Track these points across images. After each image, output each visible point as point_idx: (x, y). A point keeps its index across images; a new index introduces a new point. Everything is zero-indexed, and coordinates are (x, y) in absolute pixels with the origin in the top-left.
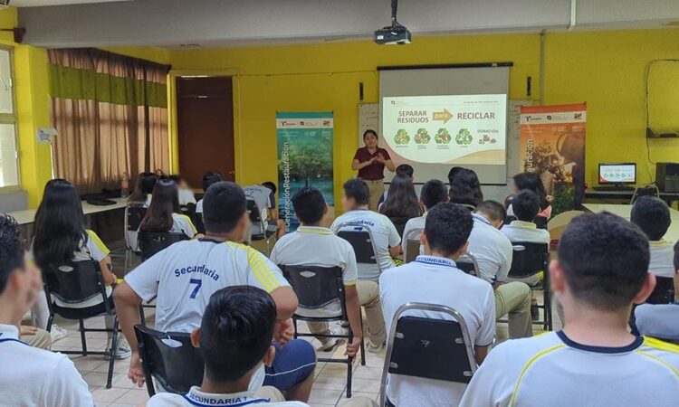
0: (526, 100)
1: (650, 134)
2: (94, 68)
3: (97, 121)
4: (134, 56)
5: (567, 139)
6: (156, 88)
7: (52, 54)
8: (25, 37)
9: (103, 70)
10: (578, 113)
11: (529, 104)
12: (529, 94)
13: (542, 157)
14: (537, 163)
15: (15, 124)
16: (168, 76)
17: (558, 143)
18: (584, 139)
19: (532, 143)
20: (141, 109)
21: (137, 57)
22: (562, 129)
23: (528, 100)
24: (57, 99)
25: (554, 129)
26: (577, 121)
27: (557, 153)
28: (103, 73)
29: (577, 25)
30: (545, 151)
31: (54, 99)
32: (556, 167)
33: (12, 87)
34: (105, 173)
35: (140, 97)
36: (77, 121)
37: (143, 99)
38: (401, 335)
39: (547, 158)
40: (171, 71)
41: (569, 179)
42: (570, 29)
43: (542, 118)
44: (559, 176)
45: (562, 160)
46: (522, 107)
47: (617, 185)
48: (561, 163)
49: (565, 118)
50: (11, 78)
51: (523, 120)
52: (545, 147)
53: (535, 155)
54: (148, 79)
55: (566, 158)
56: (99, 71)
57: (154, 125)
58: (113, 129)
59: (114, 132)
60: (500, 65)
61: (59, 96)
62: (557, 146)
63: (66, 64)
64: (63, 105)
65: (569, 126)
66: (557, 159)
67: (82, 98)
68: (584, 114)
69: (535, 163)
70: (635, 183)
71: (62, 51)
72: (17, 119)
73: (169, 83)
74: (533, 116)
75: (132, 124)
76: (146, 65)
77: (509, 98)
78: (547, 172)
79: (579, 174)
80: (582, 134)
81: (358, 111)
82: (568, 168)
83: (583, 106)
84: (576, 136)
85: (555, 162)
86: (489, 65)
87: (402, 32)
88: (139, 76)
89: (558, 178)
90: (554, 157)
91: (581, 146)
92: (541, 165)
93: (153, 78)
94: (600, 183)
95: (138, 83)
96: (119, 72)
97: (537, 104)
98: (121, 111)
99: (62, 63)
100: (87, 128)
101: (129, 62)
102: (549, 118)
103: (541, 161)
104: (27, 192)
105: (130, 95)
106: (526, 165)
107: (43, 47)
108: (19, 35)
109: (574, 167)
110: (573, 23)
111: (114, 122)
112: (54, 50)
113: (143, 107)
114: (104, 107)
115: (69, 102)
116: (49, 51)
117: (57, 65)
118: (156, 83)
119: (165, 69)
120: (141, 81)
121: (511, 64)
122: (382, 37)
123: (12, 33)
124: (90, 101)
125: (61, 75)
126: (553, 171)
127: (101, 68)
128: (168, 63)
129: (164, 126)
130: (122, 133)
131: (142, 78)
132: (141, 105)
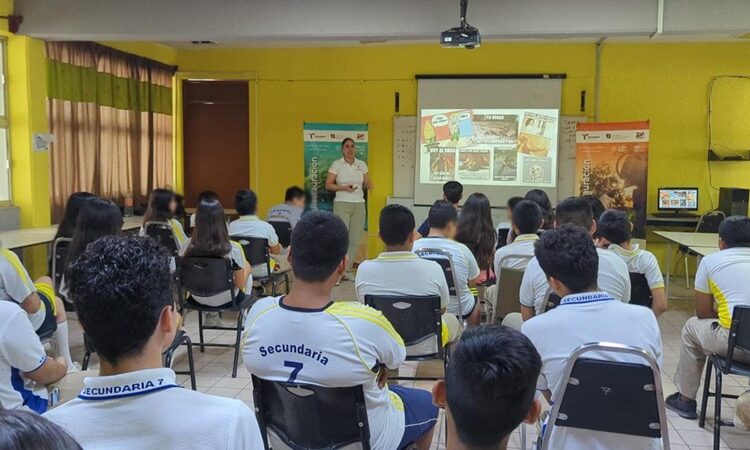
0: (581, 115)
1: (712, 156)
2: (96, 66)
3: (98, 128)
4: (138, 54)
5: (627, 159)
6: (161, 91)
7: (50, 47)
8: (22, 27)
9: (104, 69)
10: (641, 131)
11: (583, 120)
12: (583, 110)
13: (599, 179)
14: (594, 185)
15: (6, 127)
16: (174, 78)
17: (617, 165)
18: (647, 161)
19: (589, 163)
20: (145, 116)
21: (142, 55)
22: (623, 149)
23: (582, 116)
24: (54, 100)
25: (614, 149)
26: (640, 140)
27: (616, 175)
28: (104, 73)
29: (664, 33)
30: (603, 172)
31: (51, 100)
32: (614, 191)
33: (4, 85)
34: (105, 188)
35: (145, 102)
36: (75, 127)
37: (147, 104)
38: (575, 382)
39: (605, 180)
40: (177, 73)
41: (629, 204)
42: (654, 37)
43: (600, 137)
44: (619, 201)
45: (622, 183)
46: (578, 124)
47: (677, 212)
48: (621, 186)
49: (626, 137)
50: (4, 73)
51: (579, 137)
52: (604, 168)
53: (592, 177)
54: (153, 82)
55: (626, 182)
56: (100, 69)
57: (158, 134)
58: (115, 137)
59: (115, 141)
60: (552, 76)
61: (57, 97)
62: (617, 168)
63: (65, 60)
64: (60, 108)
65: (630, 146)
66: (616, 181)
67: (82, 101)
68: (646, 132)
69: (592, 186)
70: (696, 209)
71: (61, 44)
72: (9, 122)
73: (175, 85)
74: (591, 133)
75: (134, 132)
76: (152, 65)
77: (561, 114)
78: (605, 196)
79: (640, 199)
80: (644, 155)
81: (393, 124)
82: (629, 192)
83: (646, 124)
84: (638, 157)
85: (614, 185)
86: (540, 76)
87: (473, 33)
88: (144, 77)
89: (618, 202)
90: (613, 180)
91: (643, 169)
92: (598, 188)
93: (158, 80)
94: (659, 209)
95: (142, 86)
96: (121, 72)
97: (592, 121)
98: (124, 116)
99: (60, 58)
100: (87, 135)
101: (134, 61)
102: (608, 136)
103: (598, 183)
104: (19, 208)
105: (133, 99)
106: (582, 188)
107: (41, 39)
108: (15, 24)
109: (635, 191)
110: (660, 30)
111: (116, 129)
112: (53, 42)
113: (147, 113)
114: (106, 112)
115: (67, 104)
116: (47, 43)
117: (55, 61)
118: (161, 86)
119: (171, 70)
120: (144, 82)
121: (564, 76)
122: (450, 39)
123: (6, 21)
124: (91, 105)
125: (59, 71)
126: (611, 195)
127: (103, 66)
128: (174, 64)
129: (168, 136)
130: (125, 142)
131: (147, 80)
132: (144, 111)
